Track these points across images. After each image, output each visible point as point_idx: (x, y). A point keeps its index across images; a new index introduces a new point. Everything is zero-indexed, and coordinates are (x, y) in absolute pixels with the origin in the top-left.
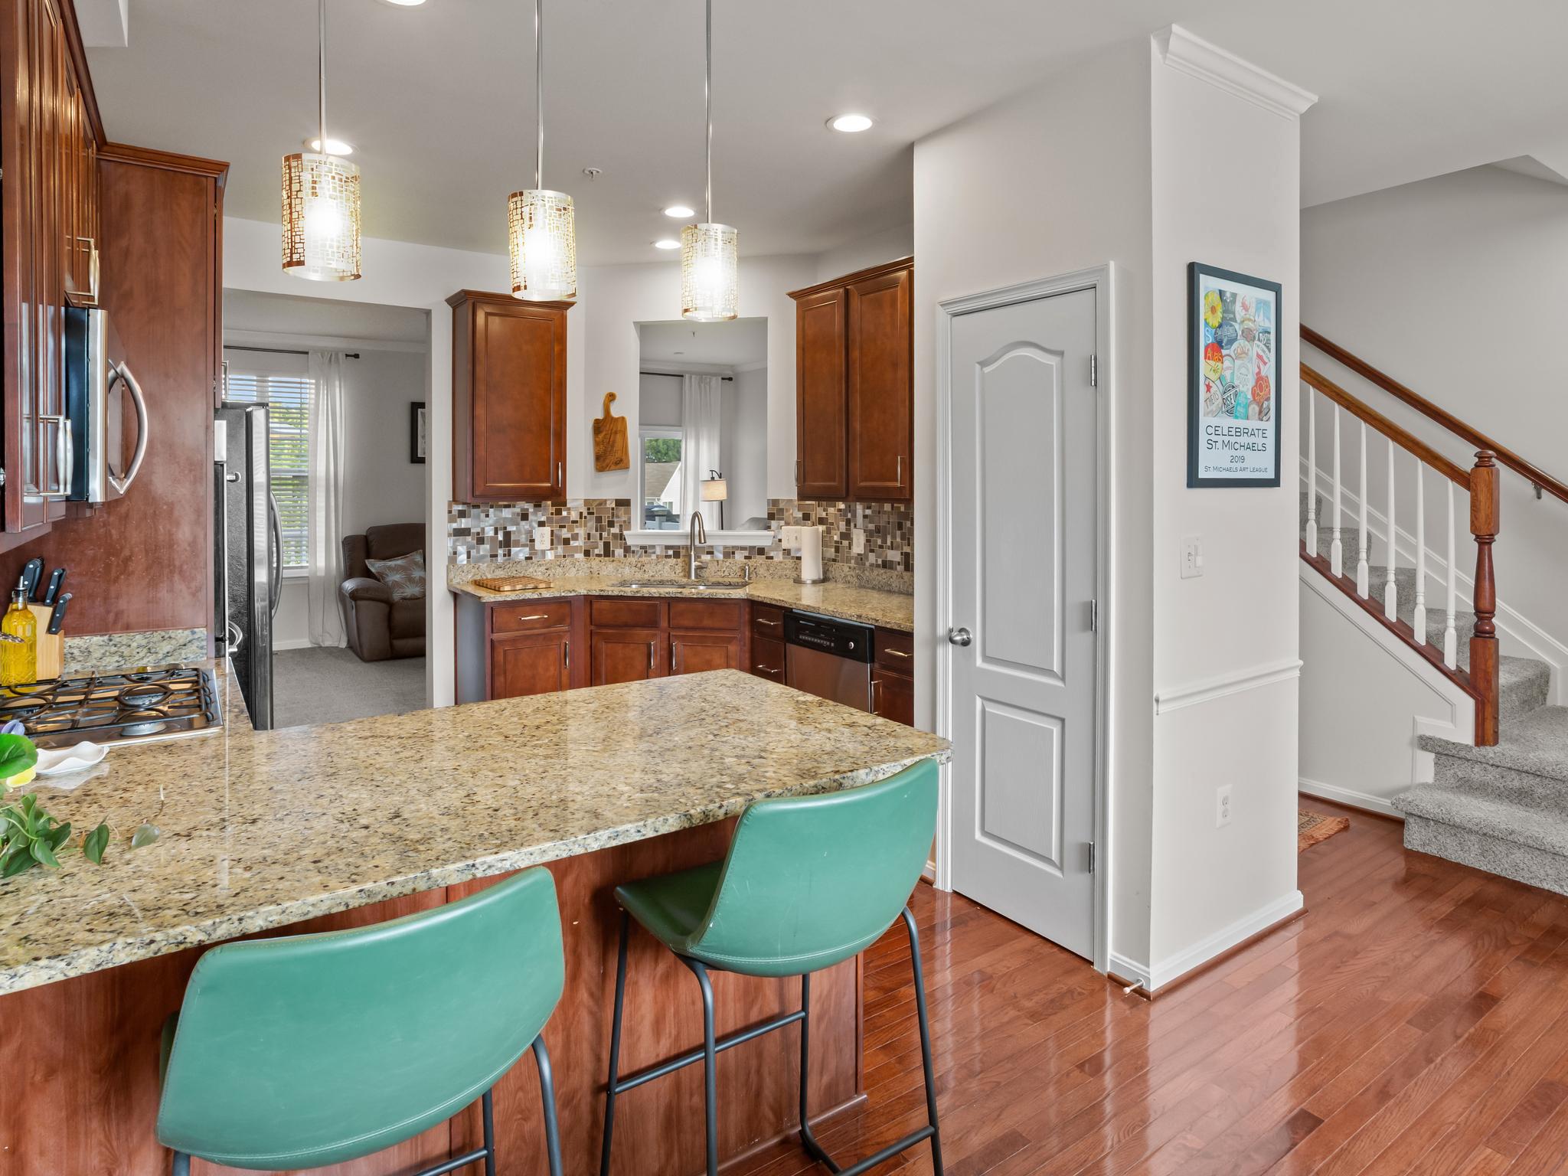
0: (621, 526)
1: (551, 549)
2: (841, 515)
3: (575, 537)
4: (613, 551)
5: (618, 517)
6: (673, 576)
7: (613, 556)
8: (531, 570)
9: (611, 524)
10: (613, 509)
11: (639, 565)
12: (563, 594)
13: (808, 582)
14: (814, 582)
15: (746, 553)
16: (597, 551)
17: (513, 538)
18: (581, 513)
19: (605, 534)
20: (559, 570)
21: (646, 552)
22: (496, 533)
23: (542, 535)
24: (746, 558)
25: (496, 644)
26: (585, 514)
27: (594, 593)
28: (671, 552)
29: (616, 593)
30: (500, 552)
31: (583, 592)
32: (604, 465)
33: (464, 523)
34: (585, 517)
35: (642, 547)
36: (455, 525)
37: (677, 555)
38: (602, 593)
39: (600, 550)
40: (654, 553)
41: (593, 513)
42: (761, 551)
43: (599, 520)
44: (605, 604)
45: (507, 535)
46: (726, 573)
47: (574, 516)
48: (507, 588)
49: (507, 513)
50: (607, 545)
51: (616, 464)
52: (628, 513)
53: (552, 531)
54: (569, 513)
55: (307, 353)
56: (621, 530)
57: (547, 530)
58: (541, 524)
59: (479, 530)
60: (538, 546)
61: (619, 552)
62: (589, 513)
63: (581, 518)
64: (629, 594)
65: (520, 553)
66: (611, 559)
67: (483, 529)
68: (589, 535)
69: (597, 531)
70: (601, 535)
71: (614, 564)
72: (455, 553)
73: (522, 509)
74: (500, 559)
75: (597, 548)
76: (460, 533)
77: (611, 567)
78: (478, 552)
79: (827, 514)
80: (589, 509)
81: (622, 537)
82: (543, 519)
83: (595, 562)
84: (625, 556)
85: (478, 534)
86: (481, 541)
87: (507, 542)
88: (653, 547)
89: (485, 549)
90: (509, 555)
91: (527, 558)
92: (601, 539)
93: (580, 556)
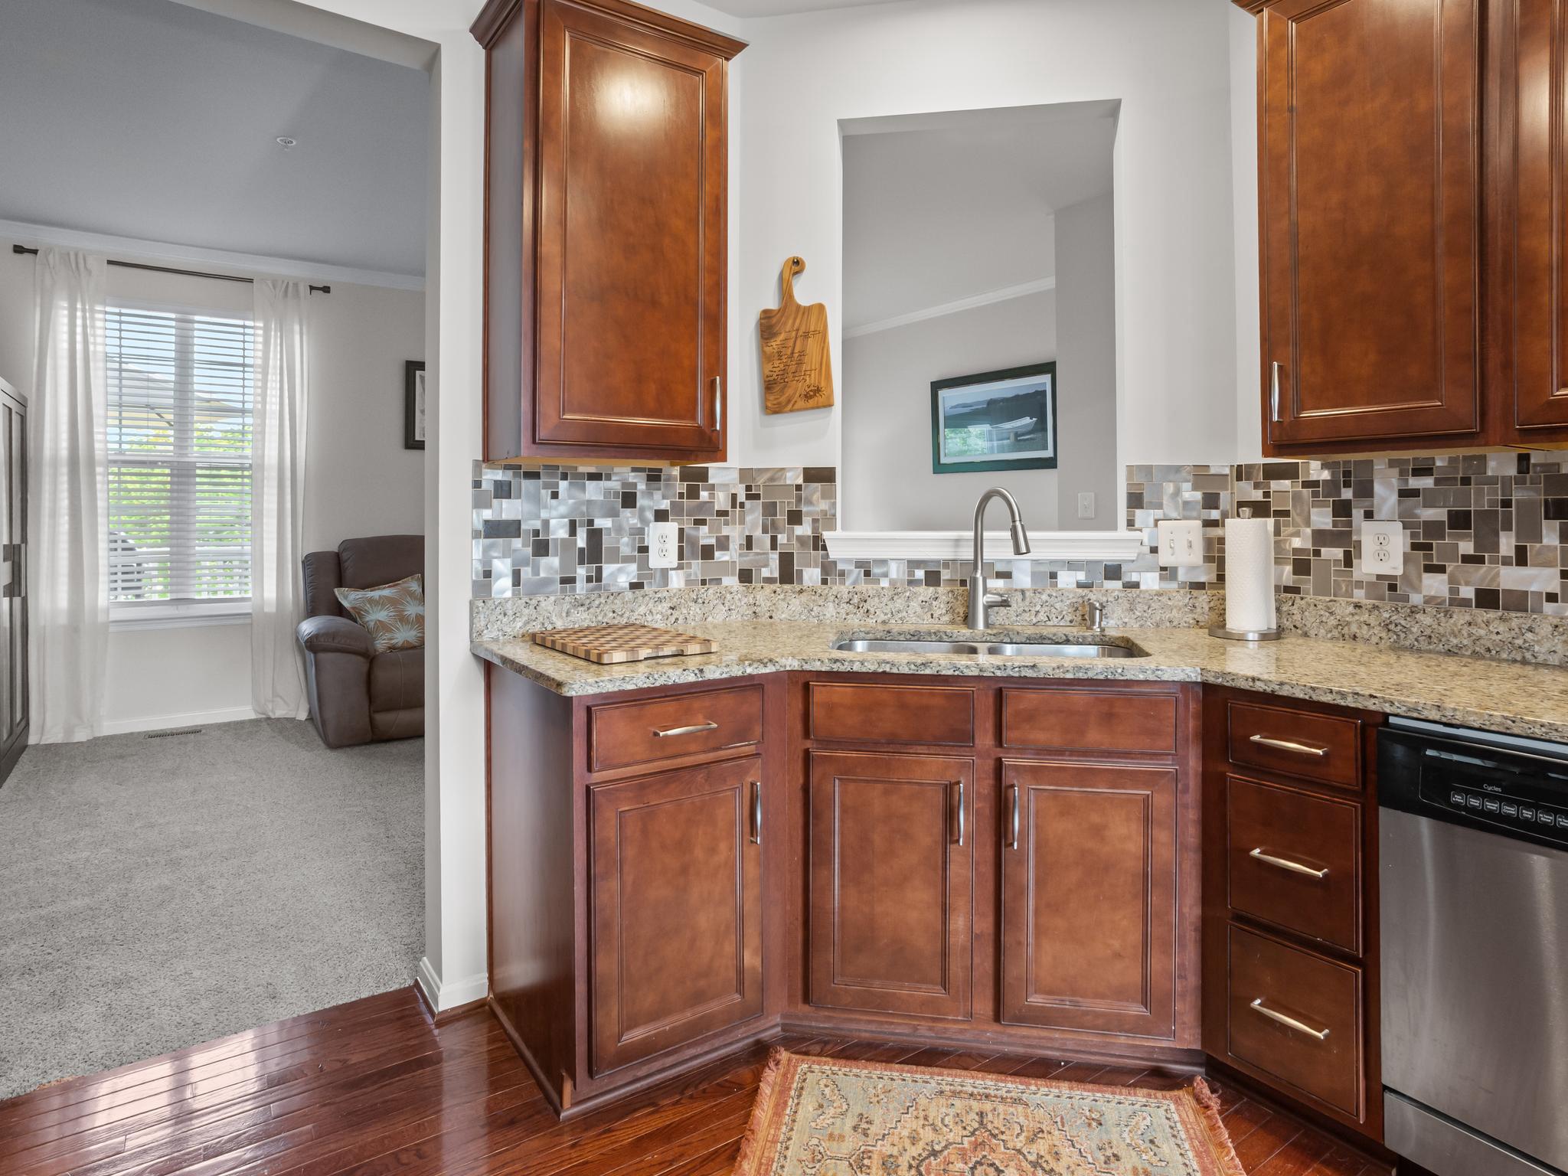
0: (815, 521)
1: (680, 567)
2: (1315, 494)
3: (723, 544)
4: (800, 572)
5: (810, 502)
6: (926, 624)
7: (800, 580)
8: (642, 610)
9: (795, 518)
10: (799, 488)
11: (855, 600)
12: (749, 670)
13: (1251, 636)
14: (1265, 637)
15: (1081, 576)
16: (765, 573)
17: (606, 542)
18: (734, 497)
19: (782, 539)
20: (695, 609)
21: (867, 574)
22: (573, 532)
23: (663, 539)
24: (1080, 585)
25: (600, 800)
26: (741, 498)
27: (817, 666)
28: (920, 574)
29: (870, 667)
30: (581, 572)
31: (792, 664)
32: (783, 399)
33: (507, 510)
34: (742, 505)
35: (859, 564)
36: (488, 514)
37: (933, 578)
38: (836, 667)
39: (772, 569)
40: (886, 575)
41: (757, 497)
42: (1113, 572)
43: (770, 509)
44: (842, 692)
45: (595, 535)
46: (1042, 617)
47: (722, 501)
48: (619, 656)
49: (594, 491)
50: (786, 560)
51: (807, 397)
52: (830, 495)
53: (681, 531)
54: (712, 496)
55: (251, 281)
56: (815, 529)
57: (671, 528)
58: (661, 516)
59: (537, 525)
60: (655, 561)
61: (812, 575)
62: (749, 497)
63: (734, 506)
64: (905, 670)
65: (619, 575)
66: (797, 587)
67: (546, 523)
68: (749, 539)
69: (765, 531)
70: (774, 539)
71: (804, 597)
72: (488, 574)
73: (625, 484)
74: (581, 586)
75: (766, 565)
76: (497, 530)
77: (796, 603)
78: (536, 572)
79: (1267, 494)
80: (748, 488)
81: (818, 543)
82: (665, 505)
83: (763, 595)
84: (824, 582)
85: (536, 533)
86: (542, 548)
87: (594, 553)
88: (883, 562)
89: (551, 564)
90: (599, 579)
91: (635, 586)
92: (774, 546)
93: (731, 581)
